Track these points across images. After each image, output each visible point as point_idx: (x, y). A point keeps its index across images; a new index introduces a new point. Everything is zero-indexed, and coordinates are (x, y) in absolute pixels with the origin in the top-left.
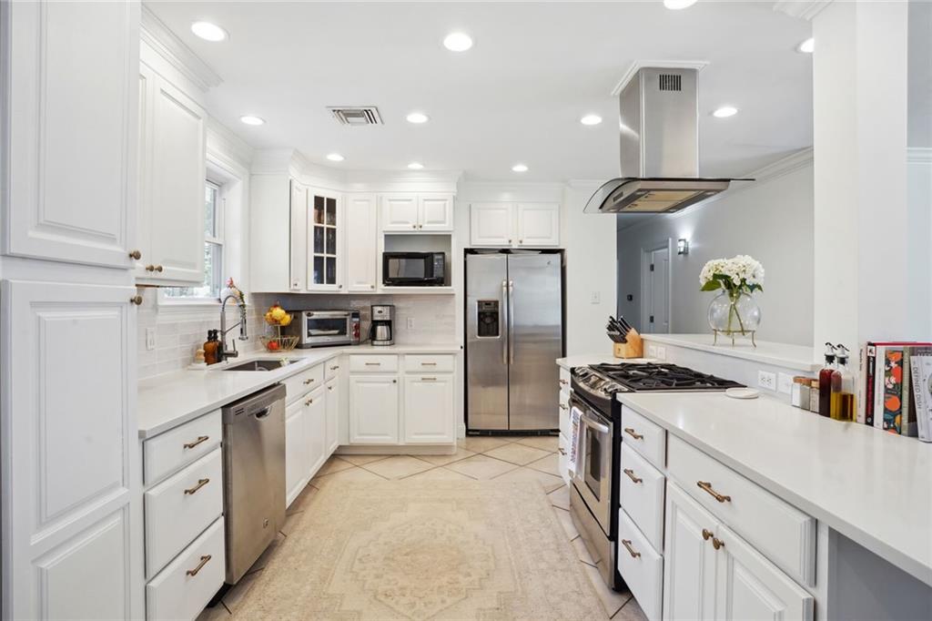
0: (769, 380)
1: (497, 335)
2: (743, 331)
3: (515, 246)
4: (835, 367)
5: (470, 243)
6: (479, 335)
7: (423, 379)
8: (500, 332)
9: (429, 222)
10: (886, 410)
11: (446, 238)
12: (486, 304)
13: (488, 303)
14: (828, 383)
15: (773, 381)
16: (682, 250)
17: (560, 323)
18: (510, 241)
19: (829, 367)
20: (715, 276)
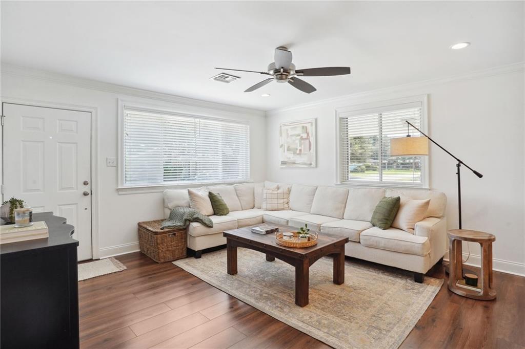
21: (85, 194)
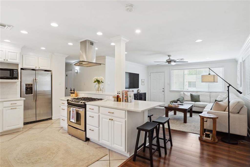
0: (108, 98)
1: (32, 94)
2: (101, 90)
3: (37, 68)
4: (119, 94)
5: (22, 67)
6: (26, 94)
7: (11, 109)
8: (33, 93)
9: (10, 59)
10: (125, 100)
11: (17, 65)
12: (28, 85)
13: (29, 85)
14: (118, 97)
15: (109, 98)
16: (76, 72)
17: (51, 89)
18: (36, 67)
19: (118, 95)
20: (96, 80)
21: (163, 91)
